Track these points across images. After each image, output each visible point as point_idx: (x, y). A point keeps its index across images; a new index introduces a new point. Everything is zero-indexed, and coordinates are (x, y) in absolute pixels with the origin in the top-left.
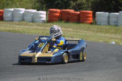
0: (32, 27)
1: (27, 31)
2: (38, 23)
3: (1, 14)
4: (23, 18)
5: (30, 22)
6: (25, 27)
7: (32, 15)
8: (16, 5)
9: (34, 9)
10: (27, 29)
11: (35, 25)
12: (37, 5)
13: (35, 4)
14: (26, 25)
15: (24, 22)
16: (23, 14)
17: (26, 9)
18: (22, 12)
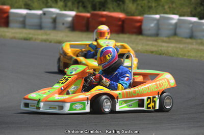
0: (190, 47)
1: (182, 53)
2: (200, 39)
3: (138, 24)
4: (175, 32)
5: (186, 38)
6: (178, 46)
7: (191, 25)
8: (164, 9)
9: (194, 16)
10: (182, 49)
11: (194, 43)
12: (199, 10)
13: (195, 9)
14: (180, 42)
15: (177, 38)
16: (176, 24)
17: (180, 16)
18: (174, 22)
